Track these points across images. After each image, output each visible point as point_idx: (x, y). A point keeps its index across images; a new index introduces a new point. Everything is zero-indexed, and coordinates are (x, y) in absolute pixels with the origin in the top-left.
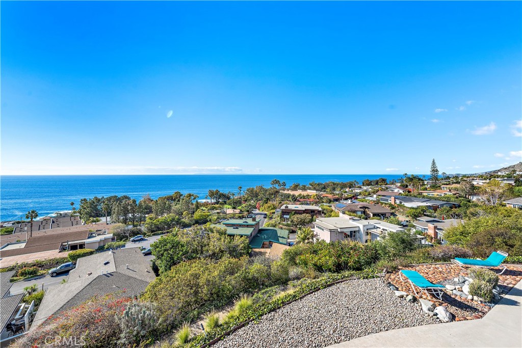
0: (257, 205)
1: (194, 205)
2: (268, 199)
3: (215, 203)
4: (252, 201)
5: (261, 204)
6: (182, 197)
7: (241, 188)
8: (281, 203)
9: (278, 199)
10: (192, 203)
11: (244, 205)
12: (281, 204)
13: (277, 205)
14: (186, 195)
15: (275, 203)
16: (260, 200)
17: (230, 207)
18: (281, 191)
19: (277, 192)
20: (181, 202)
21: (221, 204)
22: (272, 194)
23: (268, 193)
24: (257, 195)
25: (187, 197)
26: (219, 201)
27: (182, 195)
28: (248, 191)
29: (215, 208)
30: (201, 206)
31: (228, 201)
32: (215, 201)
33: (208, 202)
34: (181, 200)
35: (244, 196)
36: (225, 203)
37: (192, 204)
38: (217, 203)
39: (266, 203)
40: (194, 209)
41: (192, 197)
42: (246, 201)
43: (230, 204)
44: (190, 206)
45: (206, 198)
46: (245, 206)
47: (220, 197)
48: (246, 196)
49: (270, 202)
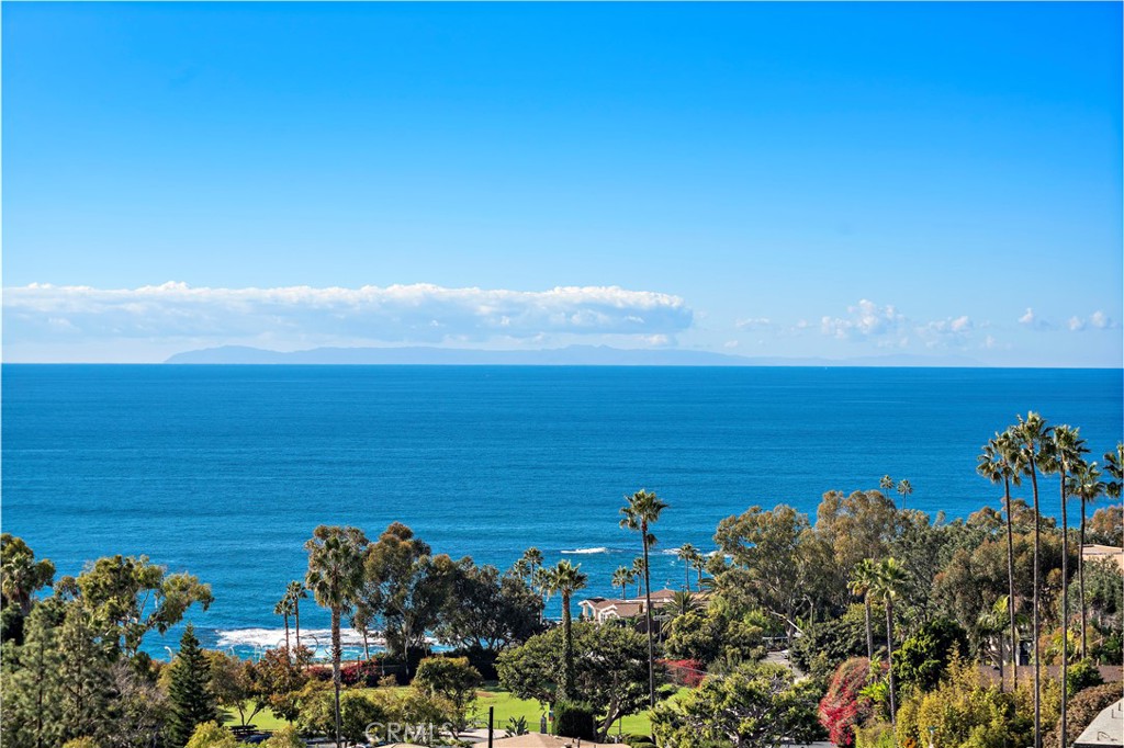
0: (832, 700)
1: (164, 682)
2: (945, 638)
3: (372, 674)
4: (779, 660)
5: (877, 690)
6: (43, 597)
7: (653, 507)
8: (1088, 680)
9: (1052, 641)
10: (144, 663)
11: (682, 699)
12: (1091, 694)
13: (1050, 699)
14: (83, 578)
15: (1027, 680)
16: (859, 650)
17: (534, 710)
18: (1094, 553)
19: (1049, 559)
20: (30, 644)
21: (439, 677)
22: (1000, 587)
23: (949, 572)
24: (827, 599)
25: (96, 595)
26: (420, 652)
27: (46, 573)
28: (733, 545)
29: (377, 714)
30: (238, 695)
31: (512, 653)
32: (379, 645)
33: (304, 654)
34: (33, 627)
35: (685, 604)
36: (483, 669)
37: (145, 670)
38: (401, 666)
39: (930, 681)
40: (160, 717)
41: (150, 602)
42: (706, 653)
43: (529, 685)
44: (127, 688)
45: (289, 616)
46: (701, 712)
47: (435, 602)
48: (714, 605)
49: (974, 673)
